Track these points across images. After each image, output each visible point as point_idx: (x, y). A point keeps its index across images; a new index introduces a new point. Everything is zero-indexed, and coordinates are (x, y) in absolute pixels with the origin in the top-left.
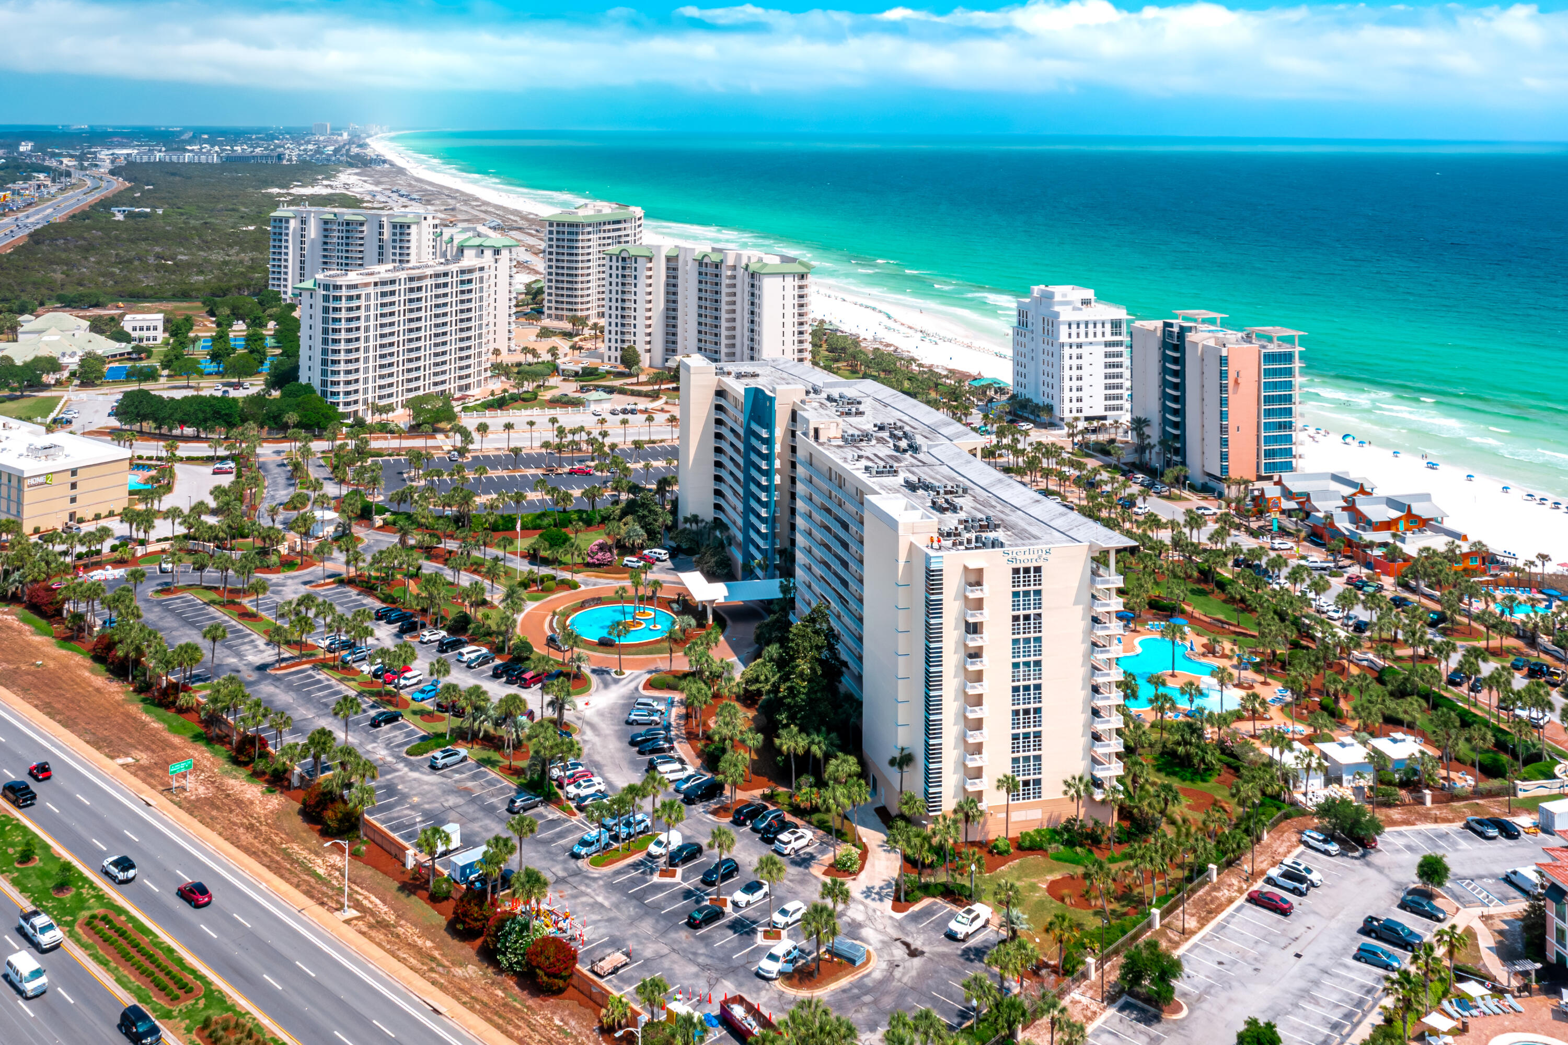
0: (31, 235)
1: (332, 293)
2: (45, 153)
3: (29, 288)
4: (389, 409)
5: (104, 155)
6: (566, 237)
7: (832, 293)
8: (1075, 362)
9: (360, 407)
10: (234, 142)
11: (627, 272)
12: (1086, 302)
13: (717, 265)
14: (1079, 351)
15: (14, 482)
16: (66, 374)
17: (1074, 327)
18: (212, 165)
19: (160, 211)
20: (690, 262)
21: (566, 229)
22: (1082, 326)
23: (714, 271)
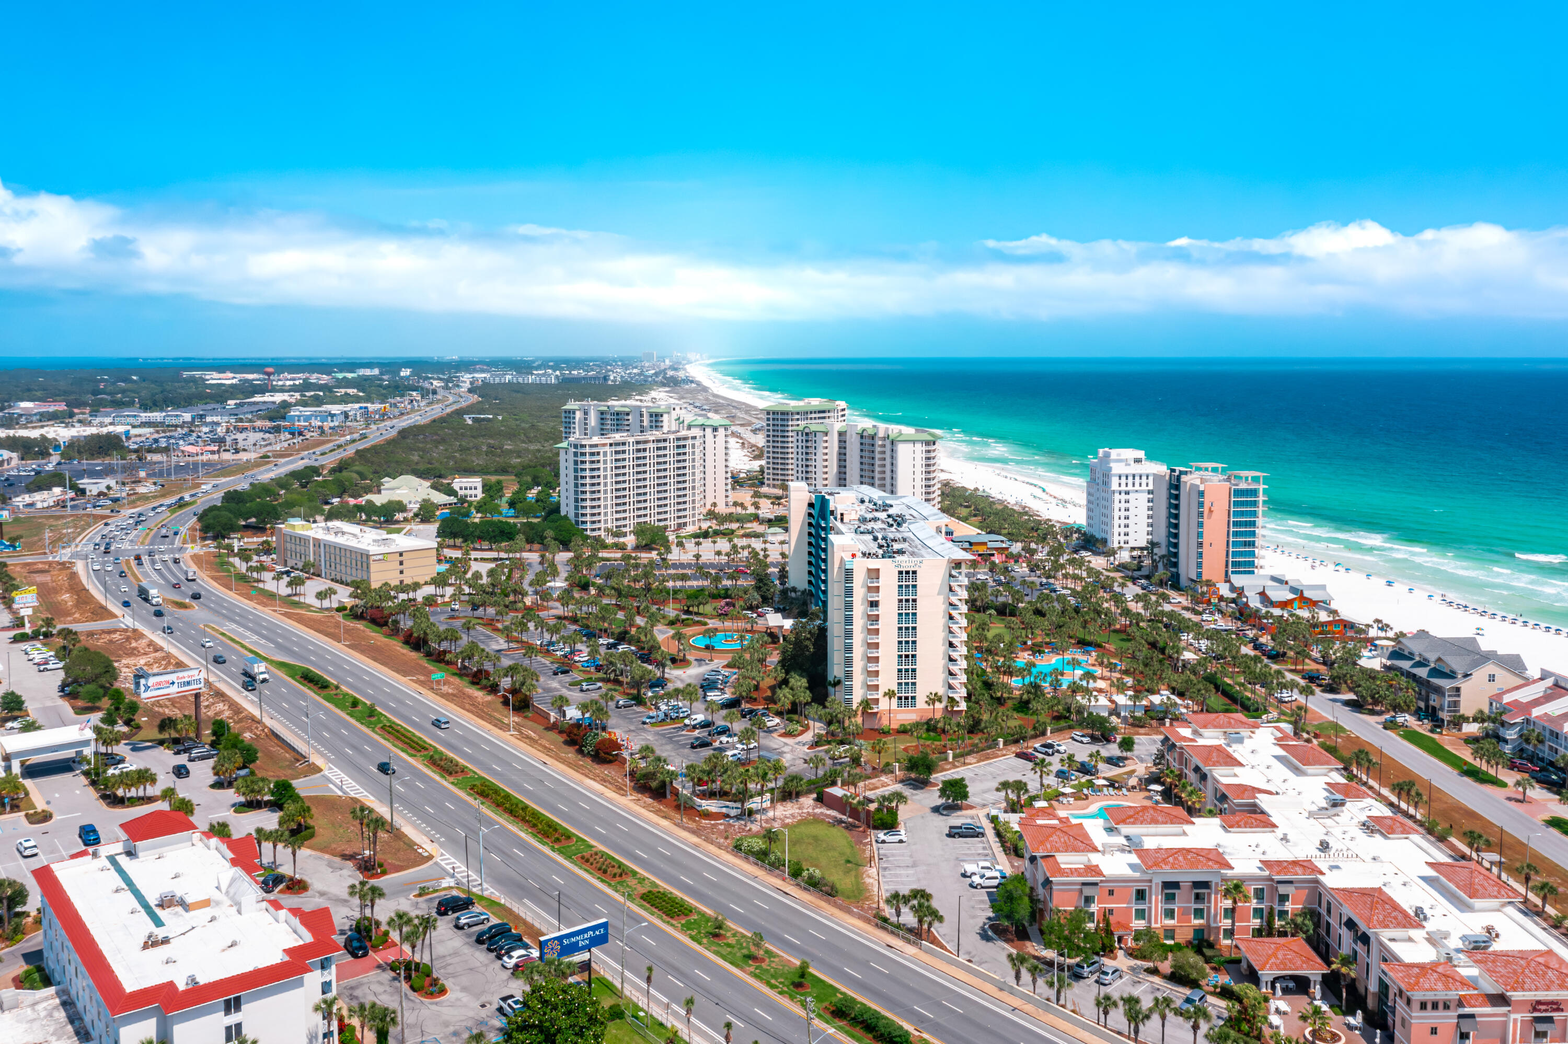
0: (400, 432)
1: (580, 450)
2: (420, 377)
3: (393, 465)
4: (625, 535)
5: (466, 378)
6: (780, 423)
7: (1009, 475)
8: (1123, 505)
9: (602, 533)
10: (575, 368)
11: (809, 444)
12: (1138, 461)
13: (873, 437)
14: (1127, 497)
15: (364, 559)
16: (411, 514)
17: (1123, 478)
18: (550, 386)
19: (500, 418)
20: (854, 435)
21: (779, 417)
22: (1130, 478)
23: (871, 441)
